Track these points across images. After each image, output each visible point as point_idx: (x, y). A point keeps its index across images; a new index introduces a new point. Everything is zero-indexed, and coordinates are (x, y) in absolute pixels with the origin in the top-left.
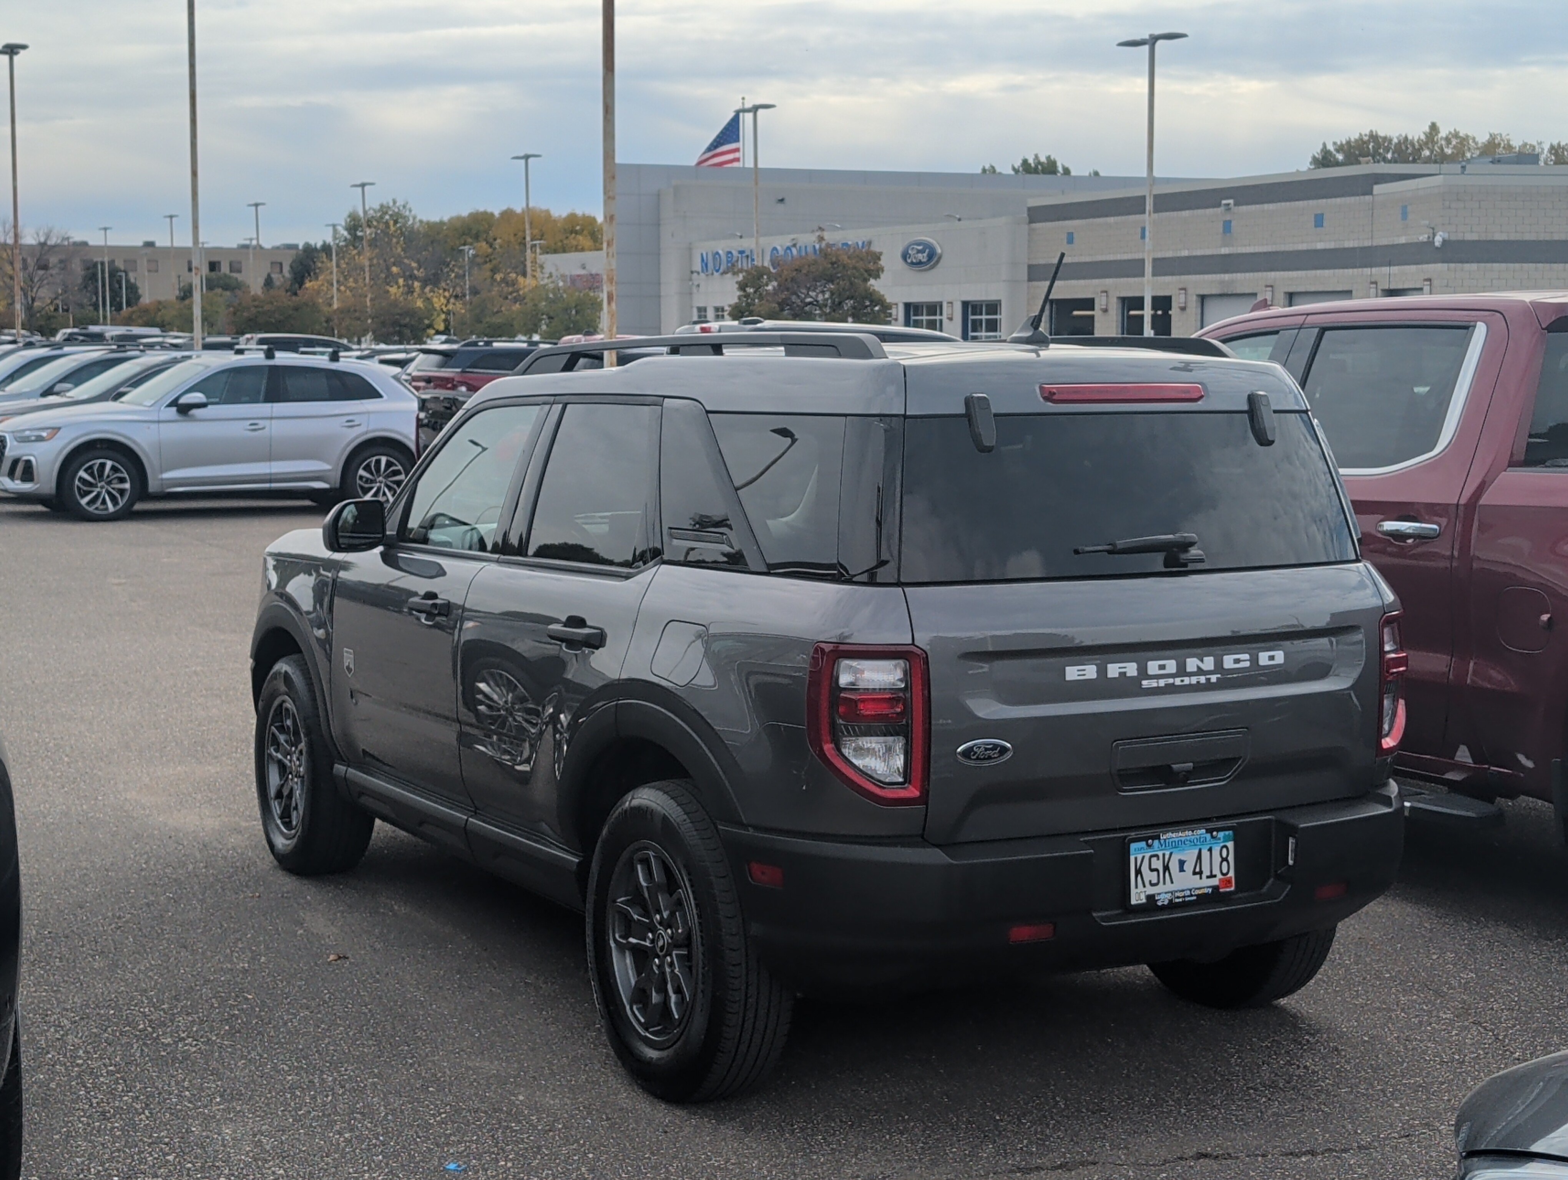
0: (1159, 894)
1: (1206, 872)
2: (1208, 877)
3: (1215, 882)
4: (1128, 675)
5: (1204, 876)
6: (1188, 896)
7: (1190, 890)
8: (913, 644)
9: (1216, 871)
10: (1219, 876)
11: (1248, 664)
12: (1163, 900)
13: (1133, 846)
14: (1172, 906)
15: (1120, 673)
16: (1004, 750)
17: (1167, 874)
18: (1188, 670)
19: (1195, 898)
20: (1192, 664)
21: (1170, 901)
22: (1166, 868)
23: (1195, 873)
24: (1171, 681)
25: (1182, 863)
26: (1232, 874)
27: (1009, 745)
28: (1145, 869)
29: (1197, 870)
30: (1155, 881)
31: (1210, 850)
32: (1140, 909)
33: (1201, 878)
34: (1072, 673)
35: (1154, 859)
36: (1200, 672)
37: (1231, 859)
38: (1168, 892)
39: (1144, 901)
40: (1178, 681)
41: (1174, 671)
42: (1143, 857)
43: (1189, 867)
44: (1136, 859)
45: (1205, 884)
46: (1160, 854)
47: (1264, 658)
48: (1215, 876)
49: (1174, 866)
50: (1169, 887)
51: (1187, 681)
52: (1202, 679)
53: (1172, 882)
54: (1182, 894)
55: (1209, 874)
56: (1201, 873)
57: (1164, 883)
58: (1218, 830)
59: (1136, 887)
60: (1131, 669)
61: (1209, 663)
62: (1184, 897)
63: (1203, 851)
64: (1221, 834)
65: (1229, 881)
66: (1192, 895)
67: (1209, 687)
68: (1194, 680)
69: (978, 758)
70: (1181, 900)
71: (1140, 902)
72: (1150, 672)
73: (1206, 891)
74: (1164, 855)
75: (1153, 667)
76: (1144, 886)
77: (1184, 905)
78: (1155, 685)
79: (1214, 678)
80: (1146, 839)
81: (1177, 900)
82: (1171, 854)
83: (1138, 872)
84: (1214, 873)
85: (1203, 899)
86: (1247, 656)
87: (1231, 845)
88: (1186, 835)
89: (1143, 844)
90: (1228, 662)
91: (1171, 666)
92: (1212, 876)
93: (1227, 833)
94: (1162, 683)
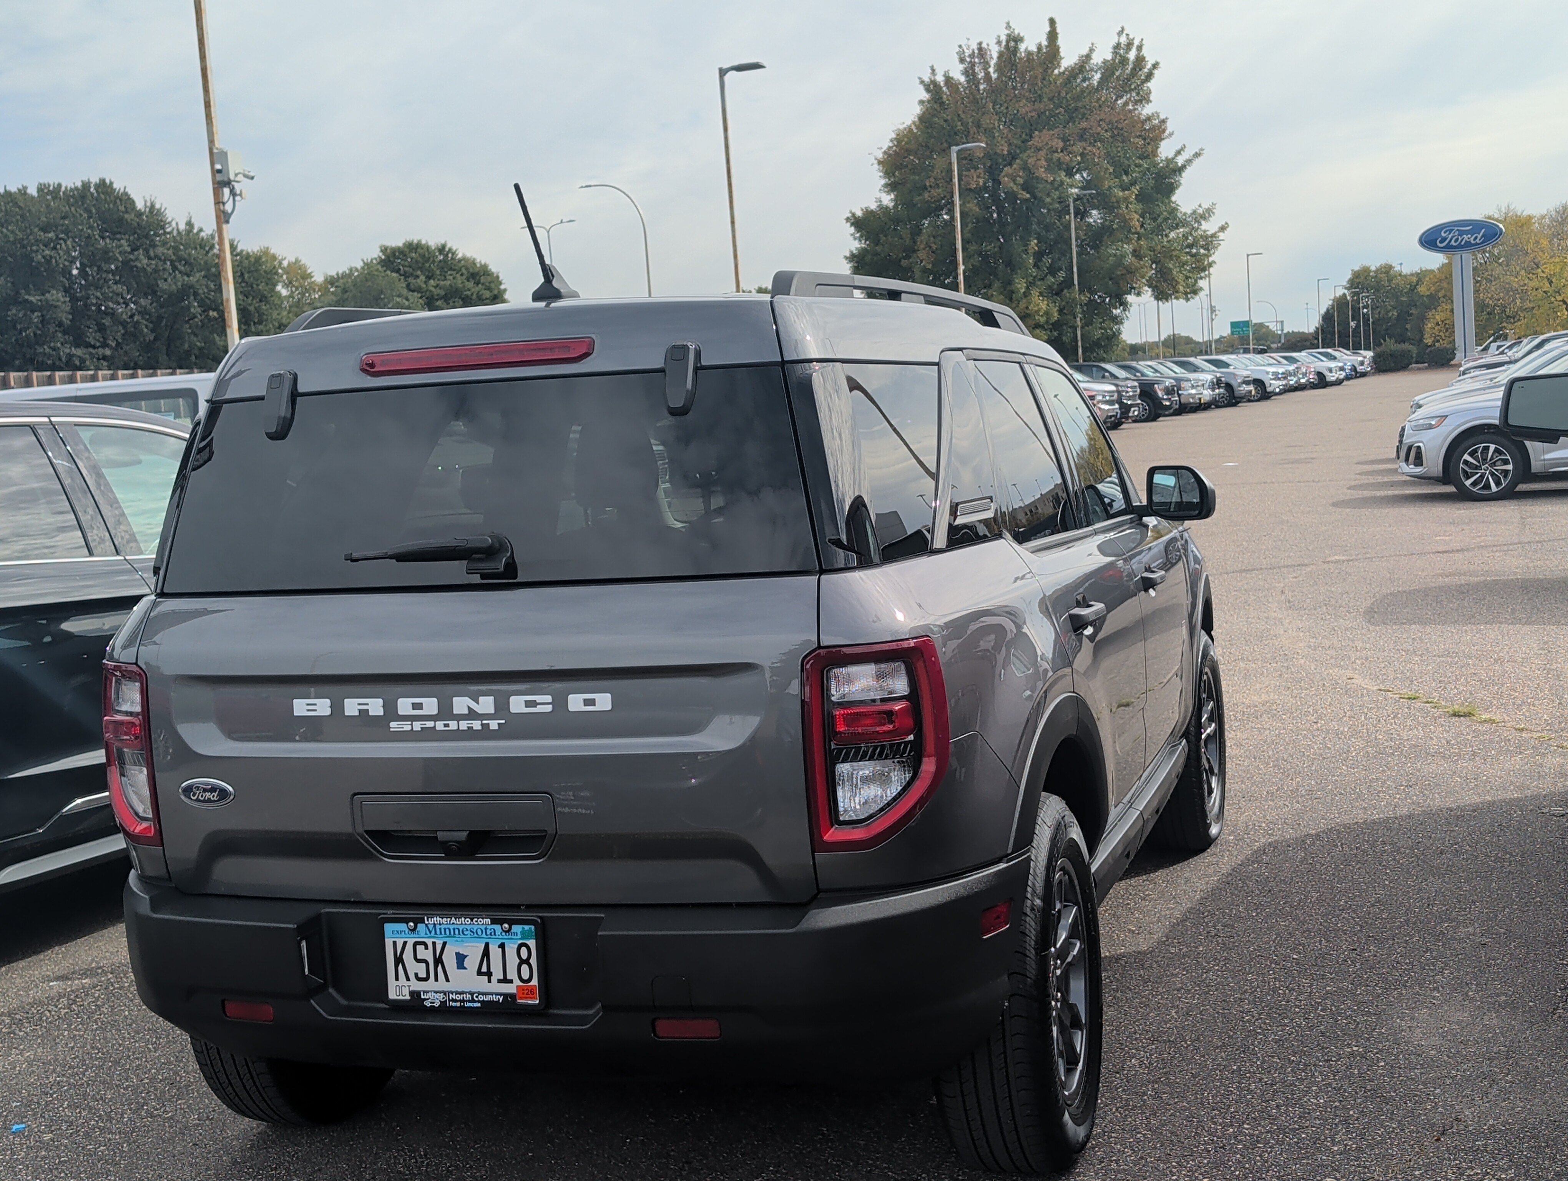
0: (427, 992)
1: (498, 974)
2: (499, 981)
3: (510, 989)
4: (371, 714)
5: (494, 979)
6: (469, 1001)
7: (472, 994)
8: (136, 664)
9: (512, 974)
10: (517, 982)
11: (549, 708)
12: (433, 1000)
13: (389, 927)
14: (444, 1010)
15: (360, 711)
16: (223, 793)
17: (440, 968)
18: (456, 711)
19: (479, 1005)
20: (461, 704)
21: (443, 1003)
22: (438, 961)
23: (480, 973)
24: (430, 724)
25: (461, 959)
26: (535, 982)
27: (231, 789)
28: (408, 956)
29: (484, 969)
30: (423, 975)
31: (502, 946)
32: (399, 1007)
33: (489, 981)
34: (301, 707)
35: (420, 948)
36: (472, 715)
37: (533, 961)
38: (440, 992)
39: (408, 997)
40: (440, 725)
41: (435, 712)
42: (405, 943)
43: (473, 962)
44: (395, 943)
45: (494, 989)
46: (429, 942)
47: (576, 702)
48: (511, 981)
49: (449, 959)
50: (442, 985)
51: (453, 725)
52: (477, 725)
53: (447, 980)
54: (460, 997)
55: (502, 977)
56: (489, 974)
57: (436, 980)
58: (511, 923)
59: (397, 979)
60: (376, 707)
61: (486, 705)
62: (463, 1001)
63: (490, 946)
64: (516, 928)
65: (531, 990)
66: (473, 1001)
67: (485, 734)
68: (464, 725)
69: (198, 800)
70: (458, 1004)
71: (401, 997)
72: (401, 712)
73: (495, 998)
74: (434, 944)
75: (404, 706)
76: (408, 979)
77: (462, 1012)
78: (408, 728)
79: (494, 725)
80: (406, 921)
81: (454, 1004)
82: (444, 944)
83: (399, 960)
84: (508, 978)
85: (489, 1009)
86: (549, 699)
87: (532, 943)
88: (463, 922)
89: (402, 926)
90: (517, 704)
91: (431, 705)
92: (505, 980)
93: (527, 927)
94: (417, 726)
